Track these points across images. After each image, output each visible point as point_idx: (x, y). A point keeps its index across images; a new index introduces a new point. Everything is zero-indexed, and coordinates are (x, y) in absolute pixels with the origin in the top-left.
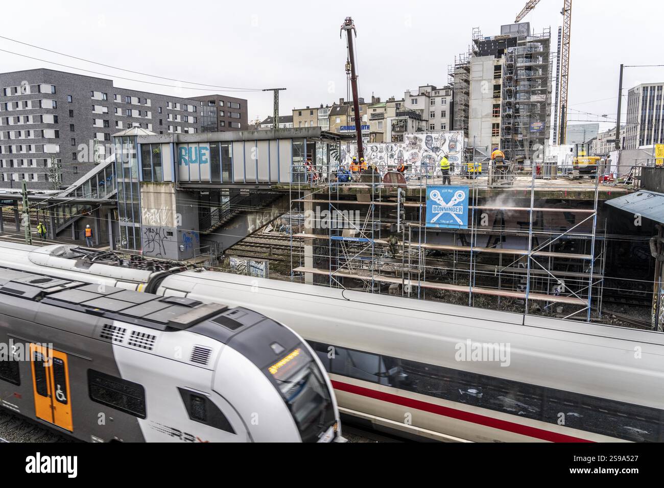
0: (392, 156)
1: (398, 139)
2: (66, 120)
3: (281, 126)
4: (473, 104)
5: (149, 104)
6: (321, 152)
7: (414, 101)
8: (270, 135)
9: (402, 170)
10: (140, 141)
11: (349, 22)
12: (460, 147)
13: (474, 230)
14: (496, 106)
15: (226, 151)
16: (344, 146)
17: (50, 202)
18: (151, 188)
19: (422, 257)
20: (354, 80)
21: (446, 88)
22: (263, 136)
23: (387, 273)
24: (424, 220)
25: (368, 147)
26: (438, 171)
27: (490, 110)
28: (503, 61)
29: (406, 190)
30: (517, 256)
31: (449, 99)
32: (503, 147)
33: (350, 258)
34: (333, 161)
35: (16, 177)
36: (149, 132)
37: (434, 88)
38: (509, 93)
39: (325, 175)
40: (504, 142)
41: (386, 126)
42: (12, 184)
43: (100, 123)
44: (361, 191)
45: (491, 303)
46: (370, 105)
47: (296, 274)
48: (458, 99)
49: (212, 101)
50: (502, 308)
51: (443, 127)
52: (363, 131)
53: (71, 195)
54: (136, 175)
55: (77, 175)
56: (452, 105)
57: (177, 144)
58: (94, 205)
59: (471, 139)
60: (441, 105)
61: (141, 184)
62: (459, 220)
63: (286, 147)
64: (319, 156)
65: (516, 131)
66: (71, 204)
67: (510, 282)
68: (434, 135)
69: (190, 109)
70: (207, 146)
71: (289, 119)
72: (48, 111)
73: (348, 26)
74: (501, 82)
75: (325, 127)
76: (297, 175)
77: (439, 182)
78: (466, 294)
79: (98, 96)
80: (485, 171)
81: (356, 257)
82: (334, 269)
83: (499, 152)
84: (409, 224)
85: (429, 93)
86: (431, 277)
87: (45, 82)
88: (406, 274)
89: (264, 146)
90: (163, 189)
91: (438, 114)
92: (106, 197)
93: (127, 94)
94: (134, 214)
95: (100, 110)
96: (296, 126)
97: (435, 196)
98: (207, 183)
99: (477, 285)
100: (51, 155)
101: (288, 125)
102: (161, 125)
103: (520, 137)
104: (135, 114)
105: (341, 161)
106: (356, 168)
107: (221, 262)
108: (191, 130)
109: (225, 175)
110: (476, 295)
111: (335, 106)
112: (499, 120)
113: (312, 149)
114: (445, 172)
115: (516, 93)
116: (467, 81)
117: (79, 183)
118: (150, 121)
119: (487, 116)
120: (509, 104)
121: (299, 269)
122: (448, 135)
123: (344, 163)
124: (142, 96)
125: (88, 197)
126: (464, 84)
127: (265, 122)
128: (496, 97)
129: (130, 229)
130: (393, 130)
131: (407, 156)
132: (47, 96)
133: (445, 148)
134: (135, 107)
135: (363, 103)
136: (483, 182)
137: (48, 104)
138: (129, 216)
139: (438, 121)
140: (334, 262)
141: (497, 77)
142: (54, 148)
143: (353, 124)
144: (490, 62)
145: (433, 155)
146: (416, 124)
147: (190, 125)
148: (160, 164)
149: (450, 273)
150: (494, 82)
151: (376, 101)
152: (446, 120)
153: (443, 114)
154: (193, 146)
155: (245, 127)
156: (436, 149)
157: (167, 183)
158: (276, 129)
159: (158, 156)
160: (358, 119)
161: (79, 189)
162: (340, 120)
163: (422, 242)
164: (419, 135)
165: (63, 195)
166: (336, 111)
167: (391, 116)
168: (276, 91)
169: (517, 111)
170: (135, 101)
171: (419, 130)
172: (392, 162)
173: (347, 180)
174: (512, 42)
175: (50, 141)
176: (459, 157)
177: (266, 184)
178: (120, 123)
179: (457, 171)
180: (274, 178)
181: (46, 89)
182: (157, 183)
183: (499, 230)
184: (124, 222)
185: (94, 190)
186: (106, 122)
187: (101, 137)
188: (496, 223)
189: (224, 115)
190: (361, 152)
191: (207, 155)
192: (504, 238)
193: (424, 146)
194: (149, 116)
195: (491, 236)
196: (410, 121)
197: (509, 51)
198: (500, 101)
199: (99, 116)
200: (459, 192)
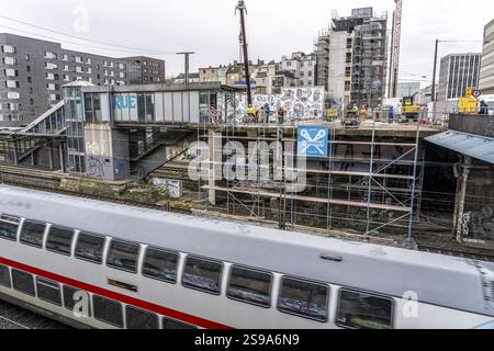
0: (272, 104)
1: (277, 91)
2: (23, 70)
3: (190, 80)
4: (331, 66)
5: (89, 62)
6: (221, 101)
7: (289, 64)
8: (182, 88)
10: (83, 90)
11: (241, 3)
12: (321, 98)
13: (331, 158)
14: (348, 68)
15: (149, 99)
16: (237, 97)
17: (14, 136)
18: (93, 126)
20: (245, 47)
21: (312, 54)
22: (177, 88)
23: (269, 190)
25: (255, 97)
27: (344, 71)
28: (353, 35)
29: (284, 129)
30: (362, 177)
31: (314, 62)
32: (352, 98)
34: (230, 108)
36: (89, 83)
37: (303, 54)
38: (358, 59)
39: (223, 118)
40: (354, 95)
41: (269, 83)
43: (51, 76)
44: (250, 129)
45: (343, 211)
46: (256, 66)
47: (202, 190)
48: (320, 63)
49: (138, 61)
51: (310, 83)
52: (252, 86)
53: (30, 131)
54: (81, 117)
55: (35, 116)
56: (316, 67)
57: (112, 93)
58: (49, 139)
59: (330, 92)
60: (309, 67)
61: (85, 123)
62: (321, 151)
63: (195, 96)
64: (219, 103)
65: (362, 86)
66: (30, 138)
67: (356, 196)
69: (121, 66)
70: (135, 94)
71: (197, 76)
73: (241, 8)
74: (351, 50)
75: (223, 82)
76: (203, 117)
78: (326, 204)
79: (50, 55)
80: (340, 115)
82: (230, 186)
85: (300, 58)
87: (8, 44)
88: (282, 190)
89: (177, 96)
90: (101, 127)
91: (306, 74)
92: (57, 133)
93: (72, 54)
94: (79, 144)
95: (51, 66)
96: (202, 81)
97: (304, 133)
98: (135, 122)
99: (333, 198)
100: (13, 100)
101: (196, 80)
102: (98, 79)
103: (364, 91)
104: (79, 70)
105: (235, 107)
107: (146, 182)
108: (122, 83)
109: (149, 117)
110: (333, 205)
111: (230, 66)
112: (350, 79)
113: (214, 98)
115: (362, 59)
116: (327, 50)
117: (36, 122)
118: (90, 75)
119: (341, 76)
120: (357, 67)
121: (205, 187)
122: (313, 89)
123: (237, 109)
124: (84, 56)
125: (44, 133)
126: (325, 52)
127: (178, 78)
128: (348, 61)
129: (77, 157)
130: (273, 84)
131: (283, 104)
132: (9, 55)
133: (311, 98)
134: (78, 64)
135: (251, 64)
136: (337, 124)
137: (10, 61)
138: (76, 147)
139: (306, 78)
141: (349, 47)
142: (16, 95)
143: (244, 80)
144: (344, 35)
145: (302, 103)
146: (290, 80)
147: (121, 79)
148: (99, 109)
149: (314, 189)
150: (346, 51)
151: (261, 63)
152: (312, 78)
153: (310, 74)
154: (124, 95)
155: (163, 81)
157: (105, 122)
158: (187, 83)
159: (97, 102)
160: (247, 76)
161: (36, 126)
162: (234, 77)
164: (292, 89)
165: (24, 131)
166: (230, 70)
167: (271, 72)
168: (187, 54)
169: (363, 72)
170: (78, 60)
171: (292, 85)
174: (360, 21)
175: (12, 90)
176: (321, 105)
177: (180, 124)
178: (67, 78)
179: (320, 115)
180: (186, 120)
181: (8, 49)
182: (97, 122)
183: (349, 158)
184: (72, 152)
185: (48, 127)
186: (56, 76)
187: (52, 87)
188: (347, 153)
189: (147, 72)
190: (250, 101)
191: (135, 102)
192: (353, 164)
193: (296, 97)
194: (90, 71)
195: (343, 163)
196: (285, 79)
197: (358, 28)
198: (351, 65)
199: (51, 71)
200: (322, 130)
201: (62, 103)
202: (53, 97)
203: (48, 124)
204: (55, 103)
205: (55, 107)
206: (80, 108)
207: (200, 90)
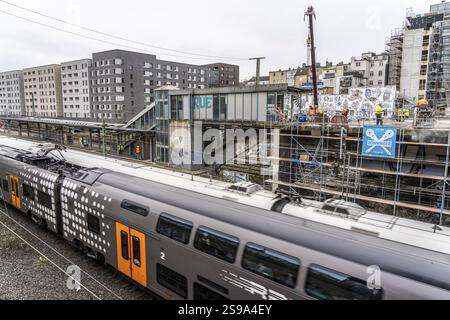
0: (339, 104)
1: (344, 92)
2: (127, 78)
3: (261, 83)
4: (404, 65)
5: (177, 70)
6: (287, 102)
7: (358, 64)
8: (252, 89)
9: (345, 114)
10: (170, 93)
11: (311, 9)
12: (392, 97)
13: (400, 159)
14: (424, 67)
15: (224, 99)
16: (303, 97)
17: (118, 131)
18: (176, 124)
19: (358, 177)
20: (313, 50)
21: (383, 54)
22: (248, 90)
23: (332, 187)
24: (360, 151)
25: (321, 98)
26: (373, 116)
27: (419, 70)
28: (431, 32)
29: (348, 129)
30: (435, 180)
31: (385, 62)
32: (428, 98)
33: (305, 175)
34: (295, 108)
35: (100, 115)
36: (176, 88)
37: (373, 55)
38: (435, 57)
39: (289, 117)
40: (429, 95)
41: (336, 83)
42: (97, 120)
43: (147, 83)
44: (314, 128)
45: (411, 214)
46: (324, 68)
47: (267, 184)
48: (392, 62)
49: (216, 67)
50: (420, 219)
51: (380, 83)
52: (318, 87)
53: (129, 127)
54: (167, 115)
55: (134, 115)
56: (388, 66)
57: (193, 95)
58: (142, 133)
59: (402, 92)
60: (379, 67)
61: (170, 121)
62: (388, 152)
63: (263, 97)
64: (285, 104)
65: (440, 86)
66: (129, 133)
67: (427, 200)
68: (372, 89)
69: (202, 72)
70: (211, 96)
71: (267, 78)
72: (119, 75)
73: (310, 13)
74: (428, 48)
75: (291, 83)
76: (269, 116)
77: (374, 123)
78: (392, 206)
79: (147, 65)
80: (411, 115)
81: (309, 175)
82: (293, 182)
83: (424, 101)
84: (349, 153)
85: (370, 58)
86: (364, 192)
87: (118, 58)
88: (345, 189)
89: (247, 97)
90: (183, 124)
91: (376, 73)
92: (149, 129)
93: (164, 63)
94: (165, 140)
95: (148, 74)
96: (272, 83)
97: (370, 133)
98: (210, 121)
99: (400, 200)
100: (119, 102)
101: (266, 82)
102: (184, 84)
103: (442, 90)
104: (169, 76)
105: (301, 107)
106: (312, 112)
107: (218, 173)
108: (202, 87)
109: (222, 116)
110: (400, 208)
111: (299, 69)
112: (425, 77)
113: (281, 99)
114: (379, 116)
115: (441, 56)
116: (400, 49)
117: (134, 119)
118: (177, 81)
119: (415, 74)
120: (435, 64)
121: (269, 181)
122: (383, 89)
123: (304, 109)
124: (173, 65)
125: (139, 128)
126: (398, 51)
127: (251, 80)
128: (424, 60)
129: (163, 149)
130: (341, 85)
131: (350, 104)
132: (118, 66)
133: (381, 99)
134: (169, 72)
135: (319, 66)
136: (408, 124)
137: (119, 71)
138: (162, 141)
139: (376, 79)
140: (293, 177)
141: (425, 45)
142: (121, 98)
143: (311, 81)
144: (420, 33)
145: (371, 103)
146: (358, 80)
147: (202, 83)
148: (181, 109)
149: (379, 190)
150: (422, 49)
151: (329, 65)
152: (383, 78)
153: (380, 74)
154: (203, 97)
155: (237, 84)
156: (374, 99)
157: (186, 120)
158: (257, 85)
159: (181, 103)
160: (314, 78)
161: (134, 123)
162: (302, 79)
163: (359, 166)
164: (360, 89)
165: (125, 127)
166: (299, 72)
167: (339, 75)
168: (258, 59)
169: (441, 70)
170: (168, 68)
171: (361, 85)
172: (339, 108)
173: (305, 121)
174: (440, 17)
175: (119, 94)
176: (391, 106)
177: (249, 122)
178: (159, 84)
179: (389, 115)
180: (254, 118)
181: (118, 62)
182: (180, 120)
183: (420, 160)
184: (159, 145)
185: (142, 124)
186: (151, 81)
187: (148, 91)
188: (418, 154)
189: (223, 76)
190: (316, 101)
191: (211, 102)
192: (424, 167)
193: (364, 97)
194: (177, 78)
195: (414, 165)
196: (354, 79)
197: (437, 24)
198: (427, 63)
199: (147, 78)
200: (389, 131)
201: (153, 104)
202: (148, 99)
203: (142, 121)
204: (149, 104)
205: (149, 108)
206: (167, 108)
207: (268, 92)
